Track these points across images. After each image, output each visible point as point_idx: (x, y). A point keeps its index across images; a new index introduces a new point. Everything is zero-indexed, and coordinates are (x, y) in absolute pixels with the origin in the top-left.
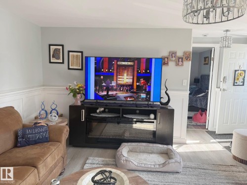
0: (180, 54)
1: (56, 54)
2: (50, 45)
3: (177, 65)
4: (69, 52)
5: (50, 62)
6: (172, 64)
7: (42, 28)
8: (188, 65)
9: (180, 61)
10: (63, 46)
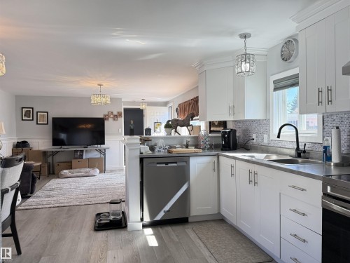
0: (115, 113)
1: (27, 114)
2: (22, 108)
3: (114, 120)
4: (37, 112)
5: (23, 120)
6: (111, 120)
7: (16, 96)
8: (122, 120)
9: (116, 117)
10: (33, 108)
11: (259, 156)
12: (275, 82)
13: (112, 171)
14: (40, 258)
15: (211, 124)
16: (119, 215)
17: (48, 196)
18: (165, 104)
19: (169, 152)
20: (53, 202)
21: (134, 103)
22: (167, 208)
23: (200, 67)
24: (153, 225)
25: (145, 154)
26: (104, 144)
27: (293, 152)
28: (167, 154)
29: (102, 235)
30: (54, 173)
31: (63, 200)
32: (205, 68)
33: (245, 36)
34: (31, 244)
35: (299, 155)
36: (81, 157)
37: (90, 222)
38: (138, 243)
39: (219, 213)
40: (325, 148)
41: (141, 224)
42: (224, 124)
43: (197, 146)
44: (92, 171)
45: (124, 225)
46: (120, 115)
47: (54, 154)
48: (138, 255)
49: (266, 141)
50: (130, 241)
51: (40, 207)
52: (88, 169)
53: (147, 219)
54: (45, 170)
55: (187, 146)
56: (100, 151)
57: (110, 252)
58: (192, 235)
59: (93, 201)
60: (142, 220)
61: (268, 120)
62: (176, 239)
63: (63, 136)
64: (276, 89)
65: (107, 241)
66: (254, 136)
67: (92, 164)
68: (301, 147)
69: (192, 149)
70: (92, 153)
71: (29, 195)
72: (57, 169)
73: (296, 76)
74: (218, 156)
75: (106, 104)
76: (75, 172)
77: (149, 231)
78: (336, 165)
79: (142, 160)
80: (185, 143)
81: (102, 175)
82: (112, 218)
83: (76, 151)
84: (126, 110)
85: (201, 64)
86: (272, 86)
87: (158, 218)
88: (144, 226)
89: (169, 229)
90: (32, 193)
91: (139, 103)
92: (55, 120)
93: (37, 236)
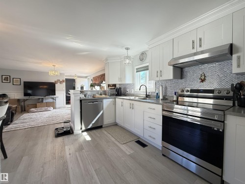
0: (61, 80)
2: (2, 76)
4: (13, 78)
5: (2, 82)
6: (59, 83)
9: (61, 82)
10: (10, 76)
11: (132, 98)
12: (137, 69)
13: (59, 108)
14: (22, 157)
15: (109, 86)
16: (69, 128)
17: (24, 123)
18: (86, 77)
19: (93, 97)
20: (26, 125)
21: (70, 76)
22: (93, 122)
23: (106, 61)
24: (87, 130)
25: (82, 98)
26: (55, 95)
27: (145, 96)
28: (92, 98)
29: (60, 139)
30: (25, 111)
31: (33, 124)
32: (109, 61)
33: (127, 49)
34: (14, 151)
35: (147, 97)
36: (42, 101)
37: (52, 133)
38: (81, 140)
39: (115, 122)
40: (157, 94)
41: (81, 131)
42: (115, 85)
43: (105, 94)
44: (49, 109)
45: (71, 132)
46: (63, 81)
47: (24, 101)
48: (82, 146)
49: (133, 92)
50: (76, 140)
51: (18, 129)
52: (46, 108)
53: (84, 128)
54: (19, 109)
55: (101, 95)
56: (53, 99)
57: (66, 147)
58: (105, 133)
59: (52, 122)
60: (81, 129)
61: (134, 84)
62: (99, 135)
63: (30, 92)
64: (137, 72)
65: (64, 142)
66: (128, 90)
67: (49, 105)
68: (148, 94)
69: (104, 96)
70: (49, 99)
71: (9, 123)
72: (27, 108)
73: (148, 66)
74: (115, 98)
75: (57, 75)
76: (39, 109)
77: (85, 133)
78: (162, 100)
79: (81, 101)
80: (100, 93)
81: (54, 110)
82: (65, 130)
83: (39, 99)
84: (66, 79)
85: (107, 60)
86: (136, 71)
87: (89, 127)
88: (82, 132)
89: (94, 131)
90: (11, 122)
91: (73, 76)
92: (25, 83)
93: (18, 146)
